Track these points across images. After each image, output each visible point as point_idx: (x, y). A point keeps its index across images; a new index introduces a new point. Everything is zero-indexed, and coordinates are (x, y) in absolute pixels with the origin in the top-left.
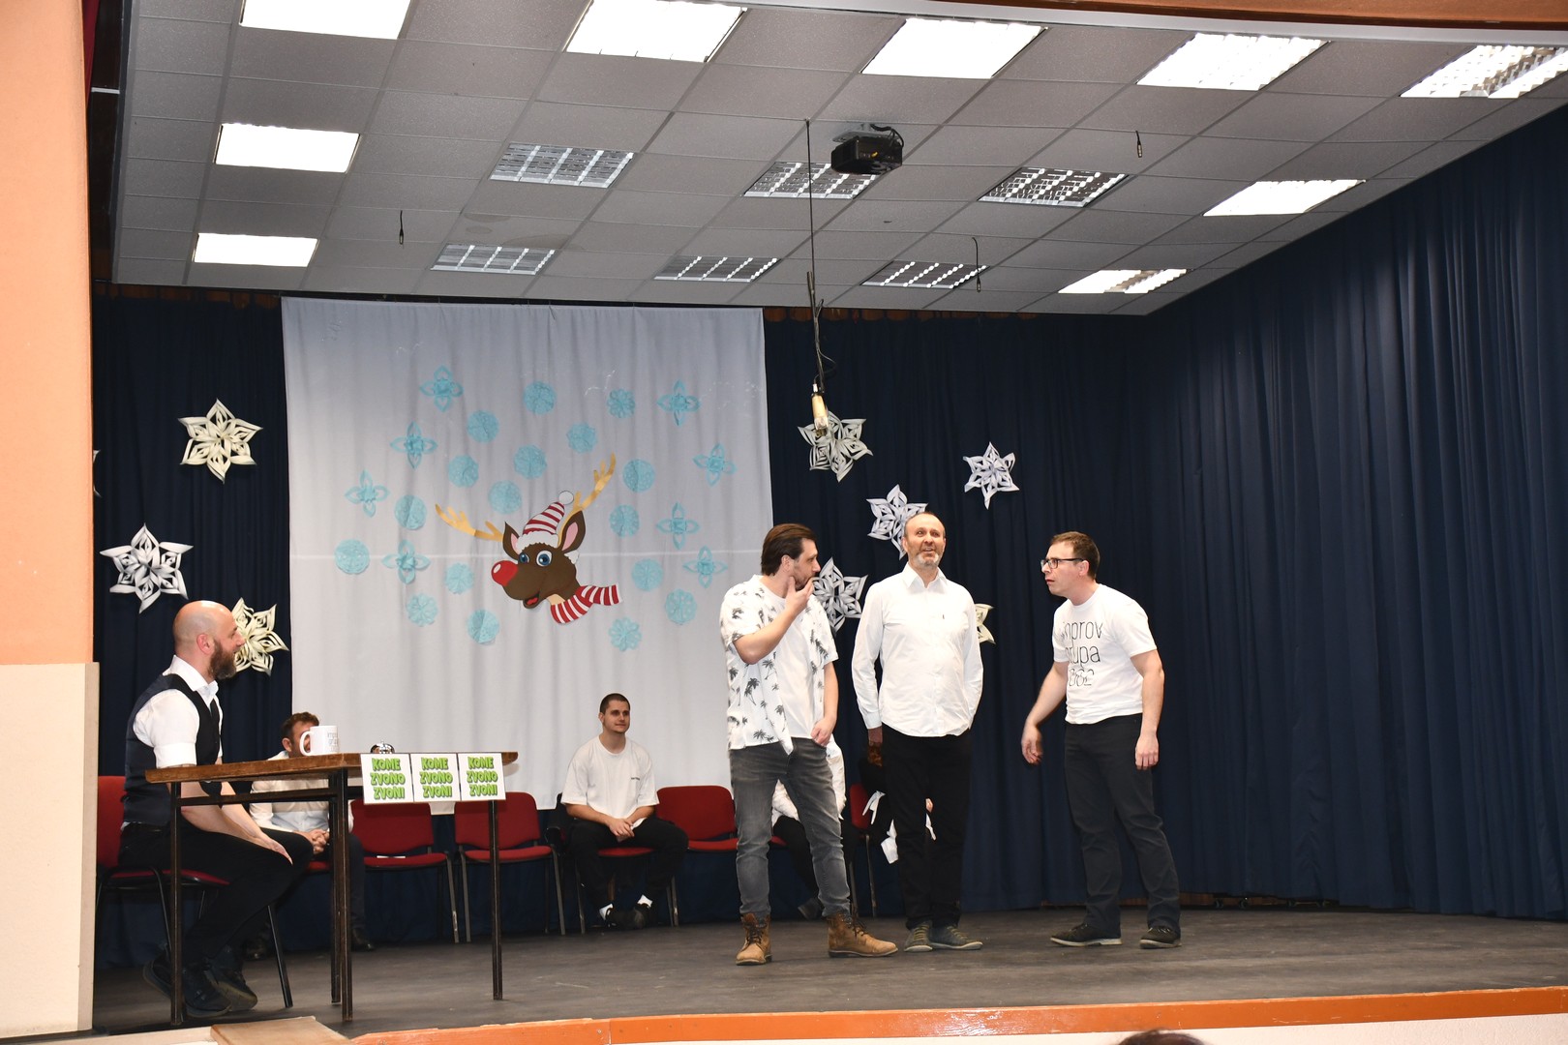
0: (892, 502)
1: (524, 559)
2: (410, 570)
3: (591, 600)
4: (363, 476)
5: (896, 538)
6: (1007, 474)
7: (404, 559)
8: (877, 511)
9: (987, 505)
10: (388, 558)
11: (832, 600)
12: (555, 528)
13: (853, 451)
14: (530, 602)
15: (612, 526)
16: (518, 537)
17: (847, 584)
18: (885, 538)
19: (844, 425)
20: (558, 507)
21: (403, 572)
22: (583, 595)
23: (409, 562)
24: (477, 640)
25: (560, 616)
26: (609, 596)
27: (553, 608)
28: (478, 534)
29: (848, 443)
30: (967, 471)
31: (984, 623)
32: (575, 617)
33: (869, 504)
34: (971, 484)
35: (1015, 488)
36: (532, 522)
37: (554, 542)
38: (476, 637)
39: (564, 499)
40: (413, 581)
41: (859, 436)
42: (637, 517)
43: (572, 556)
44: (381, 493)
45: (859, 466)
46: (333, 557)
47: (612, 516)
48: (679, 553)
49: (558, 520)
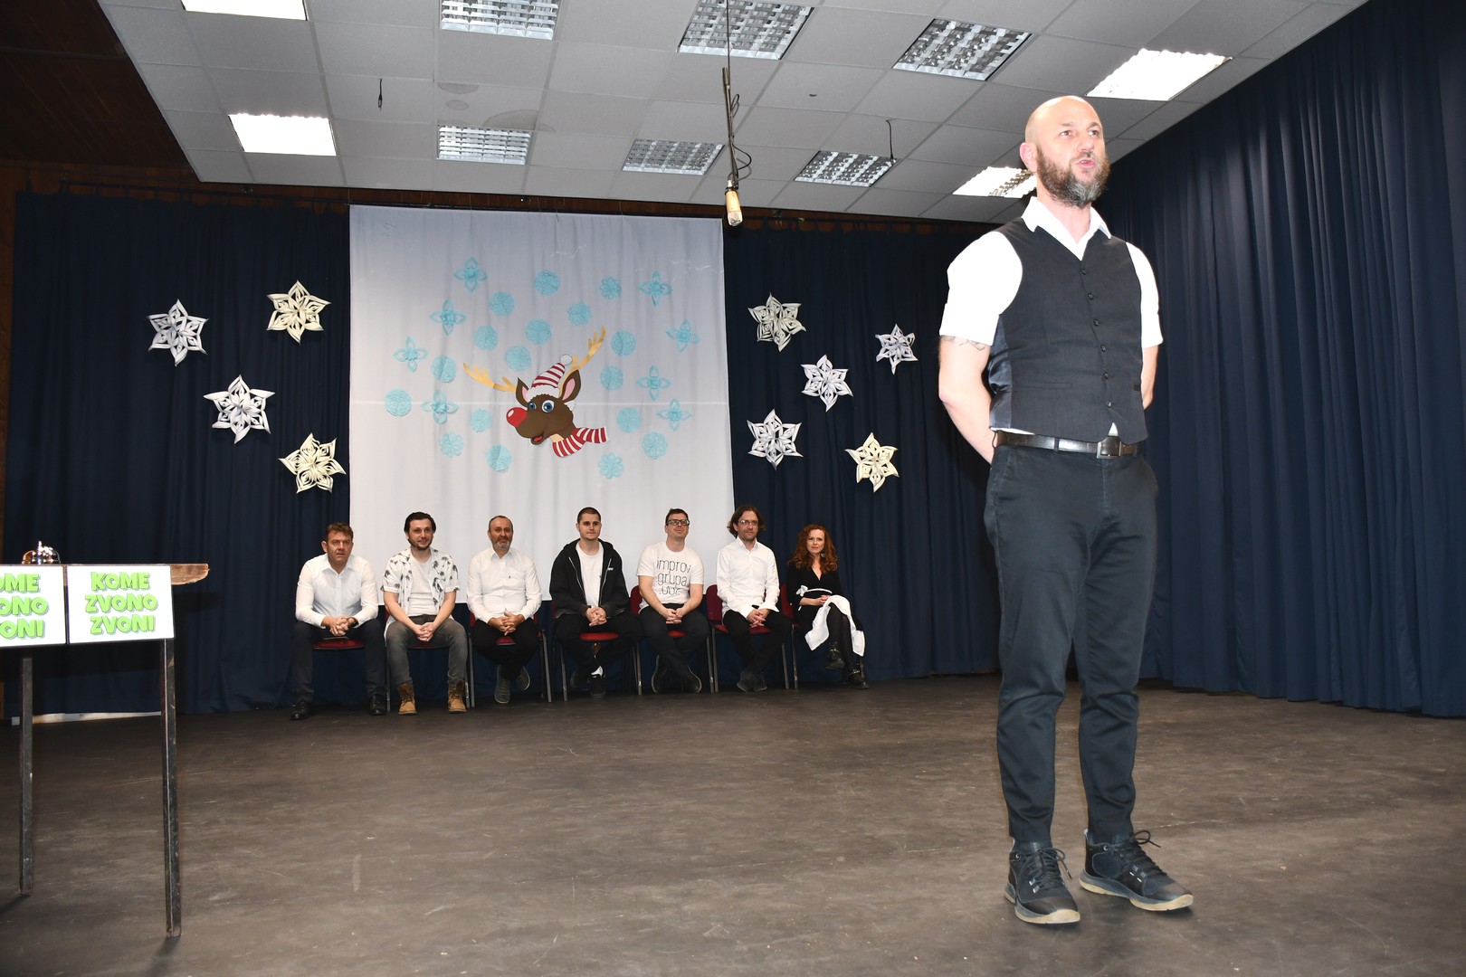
0: (821, 368)
1: (532, 406)
2: (442, 413)
3: (585, 439)
4: (408, 340)
5: (823, 395)
6: (909, 348)
7: (437, 405)
8: (809, 374)
9: (894, 371)
10: (426, 404)
11: (773, 441)
12: (557, 383)
13: (791, 328)
14: (536, 440)
15: (602, 382)
16: (527, 389)
17: (785, 429)
18: (815, 395)
19: (784, 308)
20: (560, 367)
21: (437, 415)
22: (578, 435)
23: (442, 407)
24: (495, 469)
25: (560, 451)
26: (599, 436)
27: (554, 444)
28: (496, 386)
29: (787, 321)
30: (878, 346)
31: (891, 461)
32: (572, 452)
33: (803, 369)
34: (881, 355)
35: (914, 359)
36: (539, 378)
37: (556, 393)
38: (493, 465)
39: (565, 360)
40: (445, 421)
41: (795, 316)
42: (622, 375)
43: (570, 405)
44: (422, 353)
45: (795, 339)
46: (383, 403)
47: (602, 374)
48: (654, 404)
49: (559, 377)
